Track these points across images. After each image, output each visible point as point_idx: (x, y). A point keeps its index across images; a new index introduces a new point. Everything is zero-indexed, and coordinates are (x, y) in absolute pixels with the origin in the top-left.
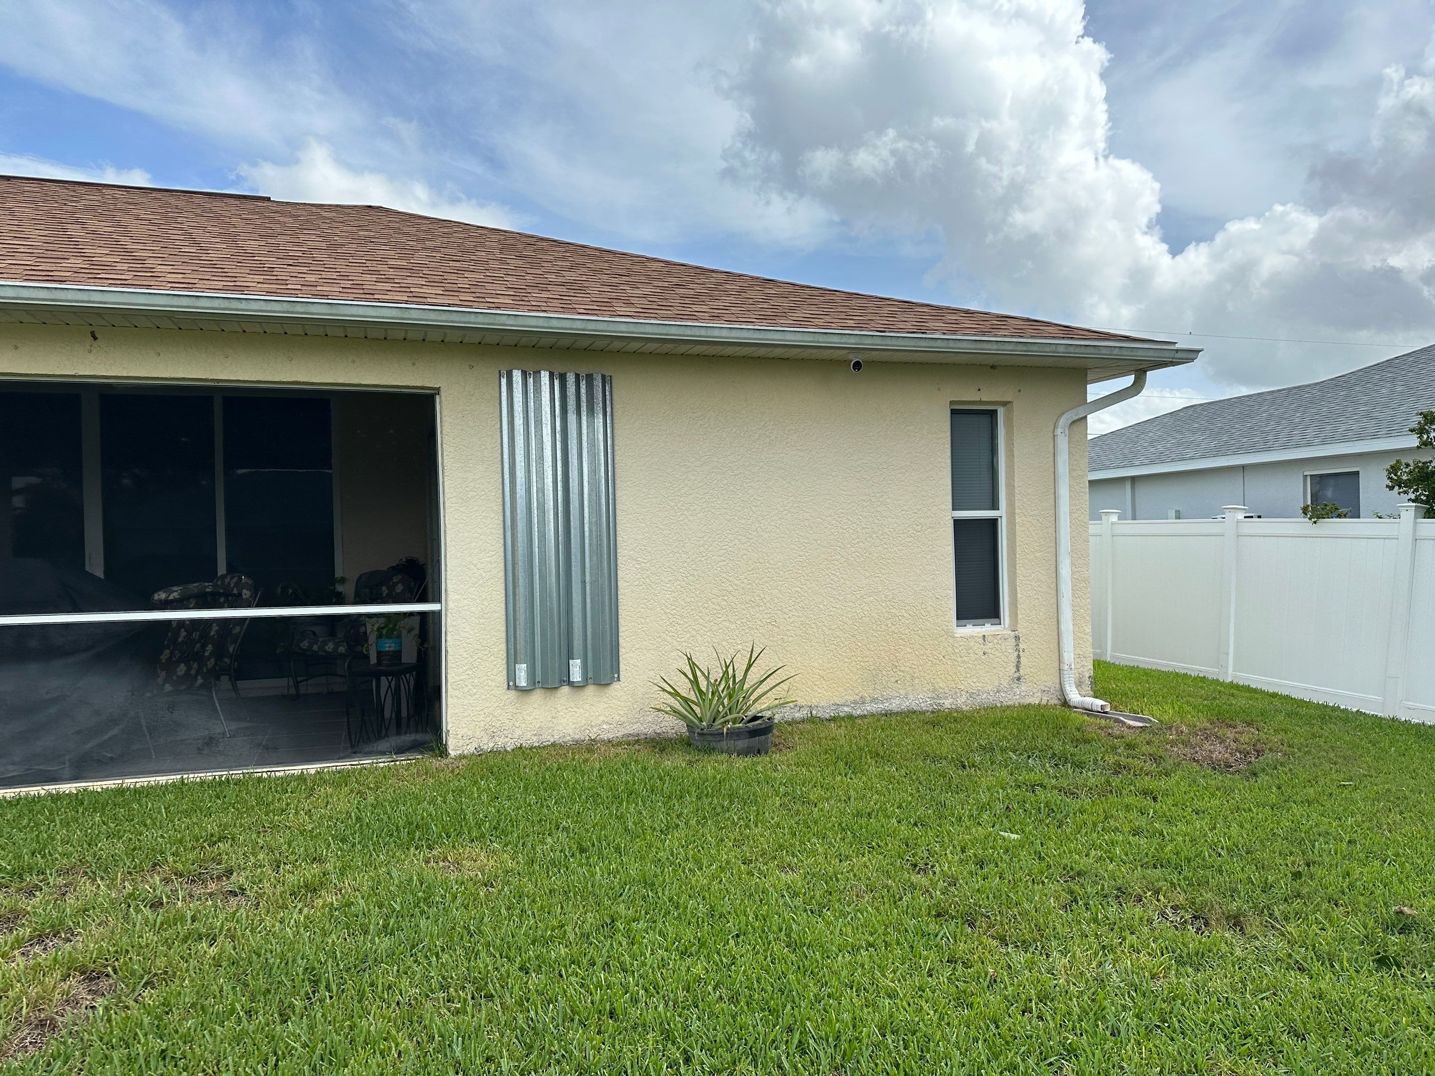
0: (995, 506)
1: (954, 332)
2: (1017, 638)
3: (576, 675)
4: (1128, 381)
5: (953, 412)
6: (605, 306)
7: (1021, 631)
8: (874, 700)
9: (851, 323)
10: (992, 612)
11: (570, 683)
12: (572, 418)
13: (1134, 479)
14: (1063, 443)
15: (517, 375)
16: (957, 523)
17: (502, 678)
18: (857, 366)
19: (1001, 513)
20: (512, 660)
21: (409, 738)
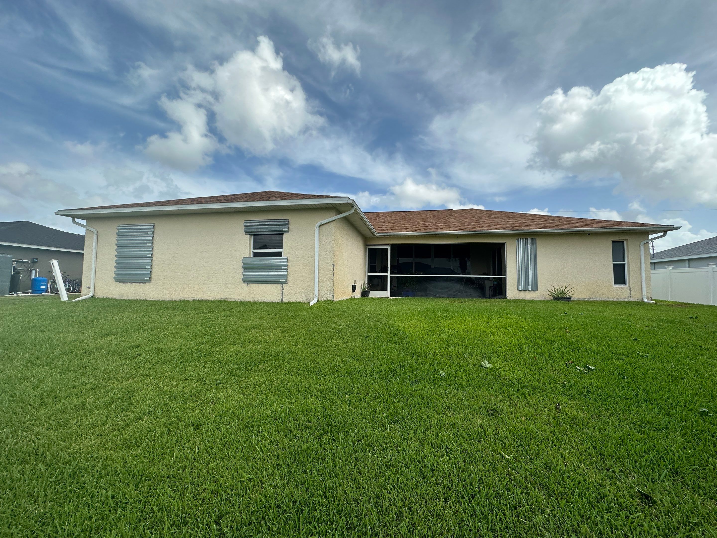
0: (624, 261)
1: (613, 227)
2: (630, 288)
3: (530, 289)
4: (662, 234)
5: (613, 242)
6: (535, 227)
7: (631, 287)
8: (593, 298)
9: (587, 226)
10: (624, 283)
11: (529, 291)
12: (529, 246)
13: (689, 260)
14: (642, 248)
15: (519, 239)
16: (614, 264)
17: (516, 288)
18: (589, 234)
19: (626, 262)
20: (518, 285)
21: (500, 297)
